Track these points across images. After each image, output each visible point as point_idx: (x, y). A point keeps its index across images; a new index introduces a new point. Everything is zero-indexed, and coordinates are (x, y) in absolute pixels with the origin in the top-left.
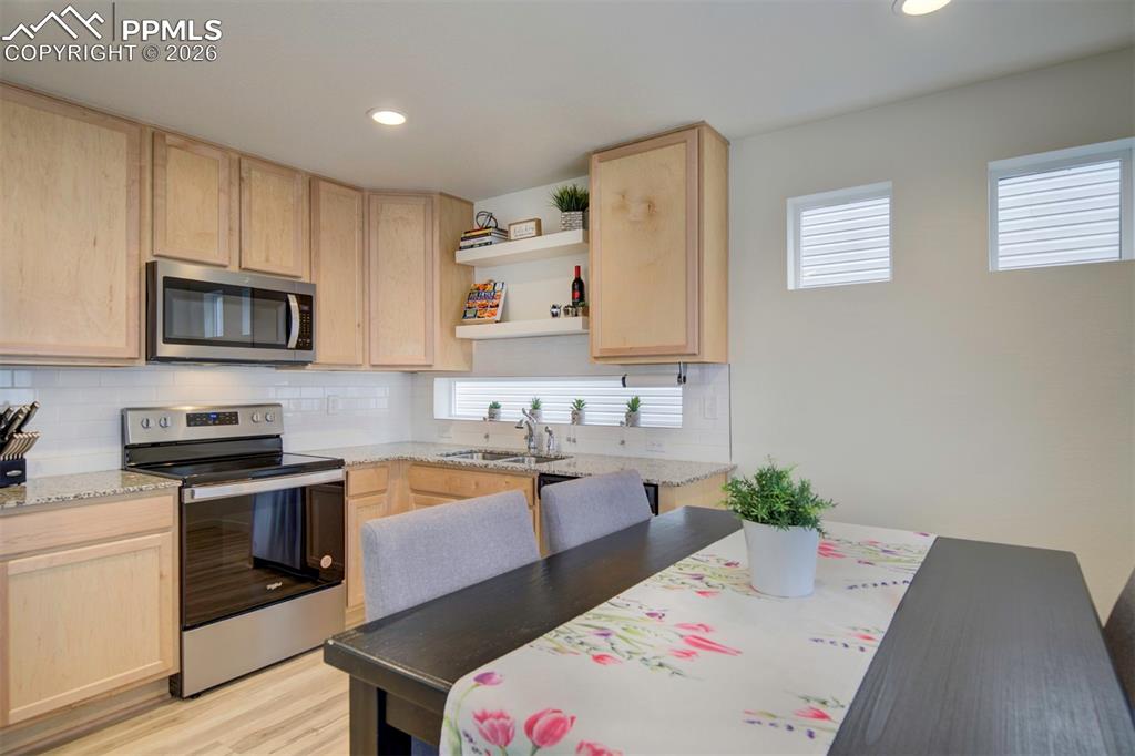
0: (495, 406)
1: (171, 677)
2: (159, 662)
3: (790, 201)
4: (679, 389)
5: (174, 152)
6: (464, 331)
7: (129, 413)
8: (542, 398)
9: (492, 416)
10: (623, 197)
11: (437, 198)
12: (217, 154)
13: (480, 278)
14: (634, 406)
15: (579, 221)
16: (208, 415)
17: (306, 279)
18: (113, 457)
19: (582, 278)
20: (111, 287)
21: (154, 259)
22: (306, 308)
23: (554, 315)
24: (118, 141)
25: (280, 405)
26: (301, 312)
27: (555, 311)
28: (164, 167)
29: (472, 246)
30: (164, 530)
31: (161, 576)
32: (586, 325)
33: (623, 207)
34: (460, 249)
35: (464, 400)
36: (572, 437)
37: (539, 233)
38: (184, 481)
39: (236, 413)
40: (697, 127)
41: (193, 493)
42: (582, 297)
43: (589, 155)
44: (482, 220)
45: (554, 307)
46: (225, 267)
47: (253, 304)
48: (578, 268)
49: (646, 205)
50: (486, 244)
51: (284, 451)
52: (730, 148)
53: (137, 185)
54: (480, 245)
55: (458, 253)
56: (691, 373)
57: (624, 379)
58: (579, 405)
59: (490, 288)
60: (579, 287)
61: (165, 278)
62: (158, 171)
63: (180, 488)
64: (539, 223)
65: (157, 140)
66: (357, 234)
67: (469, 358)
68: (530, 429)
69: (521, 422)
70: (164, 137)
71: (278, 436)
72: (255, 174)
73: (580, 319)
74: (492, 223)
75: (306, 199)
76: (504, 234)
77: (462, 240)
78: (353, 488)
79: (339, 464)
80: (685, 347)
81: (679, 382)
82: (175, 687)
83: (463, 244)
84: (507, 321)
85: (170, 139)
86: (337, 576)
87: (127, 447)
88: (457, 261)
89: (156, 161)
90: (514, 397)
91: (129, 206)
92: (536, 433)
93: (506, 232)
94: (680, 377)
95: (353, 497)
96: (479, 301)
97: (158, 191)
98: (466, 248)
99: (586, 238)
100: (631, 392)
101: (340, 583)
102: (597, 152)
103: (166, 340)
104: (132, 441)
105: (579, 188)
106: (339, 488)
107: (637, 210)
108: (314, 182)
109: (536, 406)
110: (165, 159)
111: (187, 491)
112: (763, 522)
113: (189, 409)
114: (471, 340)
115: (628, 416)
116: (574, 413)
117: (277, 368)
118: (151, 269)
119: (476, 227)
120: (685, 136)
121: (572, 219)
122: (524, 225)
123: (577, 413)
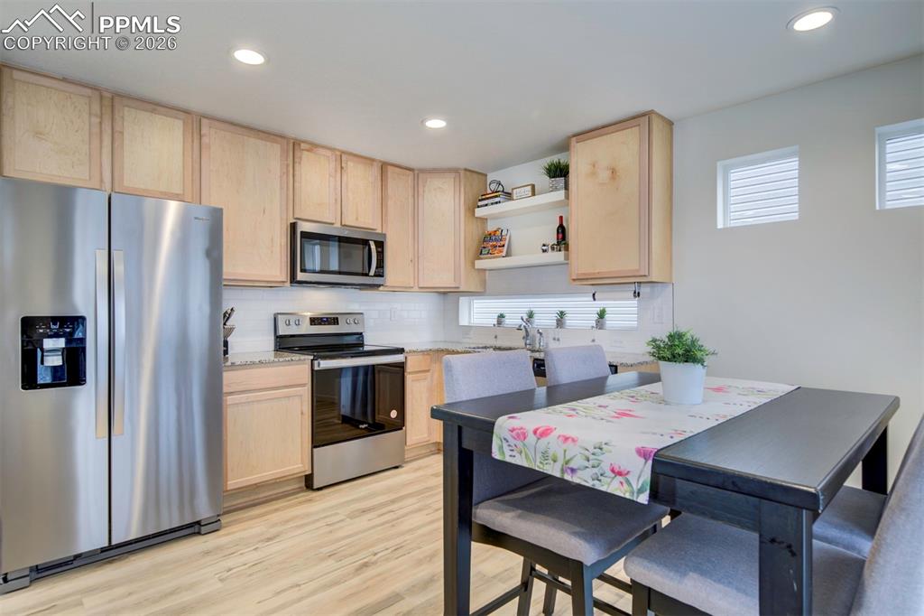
0: (501, 316)
1: (306, 476)
2: (300, 465)
3: (720, 164)
4: (635, 302)
5: (305, 153)
6: (480, 264)
7: (279, 316)
8: (534, 310)
9: (499, 323)
10: (594, 166)
11: (462, 173)
12: (329, 153)
13: (491, 227)
14: (602, 315)
15: (562, 185)
16: (322, 318)
17: (379, 231)
18: (269, 343)
19: (564, 224)
20: (272, 239)
21: (294, 221)
22: (380, 250)
23: (544, 251)
24: (275, 150)
25: (362, 314)
26: (378, 252)
27: (544, 248)
28: (300, 163)
29: (486, 205)
30: (304, 385)
31: (302, 413)
32: (567, 257)
33: (593, 174)
34: (478, 207)
35: (478, 313)
36: (557, 337)
37: (534, 194)
38: (314, 356)
39: (337, 318)
40: (648, 115)
41: (319, 364)
42: (564, 238)
43: (569, 138)
44: (493, 187)
45: (544, 245)
46: (333, 224)
47: (339, 247)
48: (561, 218)
49: (609, 172)
50: (497, 203)
51: (365, 343)
52: (674, 126)
53: (285, 176)
54: (492, 204)
55: (477, 210)
56: (644, 290)
57: (594, 295)
58: (562, 314)
59: (498, 233)
60: (562, 231)
61: (301, 232)
62: (297, 165)
63: (312, 360)
64: (533, 186)
65: (296, 147)
66: (411, 200)
67: (484, 283)
68: (527, 331)
69: (520, 326)
70: (299, 145)
71: (361, 333)
72: (351, 164)
73: (562, 253)
74: (500, 188)
75: (379, 178)
76: (509, 196)
77: (480, 200)
78: (409, 368)
79: (401, 351)
80: (638, 271)
81: (635, 296)
82: (308, 482)
83: (480, 203)
84: (511, 256)
85: (303, 146)
86: (399, 424)
87: (277, 337)
88: (476, 215)
89: (296, 160)
90: (515, 309)
91: (281, 188)
92: (531, 334)
93: (510, 194)
94: (635, 292)
95: (409, 373)
96: (490, 243)
97: (296, 178)
98: (482, 206)
99: (567, 197)
100: (600, 304)
101: (401, 429)
102: (574, 136)
103: (302, 271)
104: (281, 333)
105: (561, 162)
106: (401, 367)
107: (604, 175)
108: (384, 166)
109: (531, 315)
110: (301, 158)
111: (316, 362)
112: (669, 360)
113: (309, 314)
114: (485, 270)
115: (598, 322)
116: (558, 320)
117: (360, 289)
118: (293, 226)
119: (489, 191)
120: (639, 121)
121: (557, 183)
122: (522, 189)
123: (561, 321)
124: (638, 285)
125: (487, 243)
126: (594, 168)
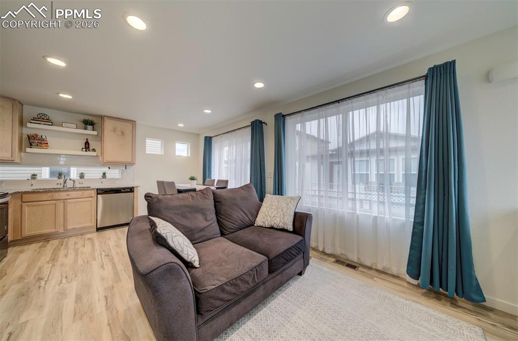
0: (34, 175)
6: (31, 150)
9: (34, 178)
11: (17, 102)
13: (32, 133)
27: (83, 149)
34: (31, 123)
36: (81, 182)
42: (89, 146)
44: (43, 116)
48: (87, 139)
49: (121, 132)
54: (45, 124)
57: (110, 167)
59: (39, 137)
60: (87, 143)
64: (76, 125)
67: (21, 158)
74: (49, 119)
77: (33, 120)
96: (36, 141)
98: (35, 123)
99: (100, 135)
115: (103, 176)
119: (40, 118)
120: (133, 122)
121: (90, 127)
122: (70, 124)
123: (82, 176)
124: (126, 165)
125: (34, 141)
126: (114, 130)
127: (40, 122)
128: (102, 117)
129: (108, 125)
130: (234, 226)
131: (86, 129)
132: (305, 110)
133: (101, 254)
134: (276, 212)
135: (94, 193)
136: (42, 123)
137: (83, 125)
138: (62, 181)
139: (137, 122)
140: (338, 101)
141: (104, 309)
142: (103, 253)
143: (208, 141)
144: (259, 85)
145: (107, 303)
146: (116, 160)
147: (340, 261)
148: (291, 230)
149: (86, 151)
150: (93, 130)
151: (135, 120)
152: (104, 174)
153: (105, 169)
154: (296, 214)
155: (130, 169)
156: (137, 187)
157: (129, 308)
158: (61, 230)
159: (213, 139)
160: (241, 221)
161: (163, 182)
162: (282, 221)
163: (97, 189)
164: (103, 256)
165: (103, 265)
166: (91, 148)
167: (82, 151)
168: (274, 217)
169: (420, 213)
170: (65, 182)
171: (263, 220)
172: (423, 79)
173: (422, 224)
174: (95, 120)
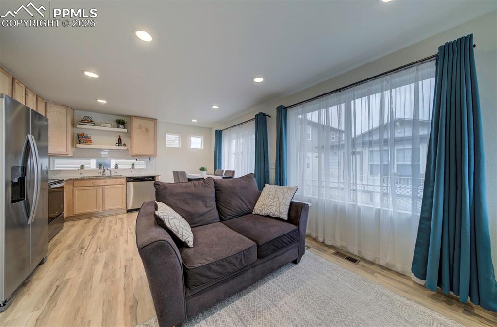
0: (83, 166)
3: (166, 133)
5: (16, 84)
6: (80, 146)
11: (70, 108)
34: (79, 124)
37: (112, 127)
48: (120, 136)
49: (145, 129)
50: (92, 125)
54: (89, 125)
57: (136, 159)
59: (85, 135)
60: (120, 139)
64: (111, 124)
73: (124, 147)
75: (36, 102)
80: (154, 154)
85: (16, 80)
88: (77, 127)
94: (149, 159)
95: (64, 190)
96: (83, 138)
98: (82, 124)
99: (129, 132)
115: (132, 167)
119: (84, 119)
120: (154, 120)
121: (121, 126)
122: (107, 124)
123: (116, 167)
124: (150, 157)
125: (81, 138)
126: (140, 127)
127: (85, 123)
128: (130, 117)
129: (135, 123)
130: (232, 212)
131: (118, 127)
132: (306, 101)
133: (127, 232)
134: (272, 201)
135: (124, 181)
136: (87, 124)
137: (116, 124)
138: (101, 171)
139: (158, 120)
140: (339, 90)
141: (123, 275)
142: (129, 231)
143: (219, 134)
144: (259, 80)
145: (126, 271)
146: (141, 153)
147: (341, 253)
148: (286, 219)
149: (119, 146)
150: (124, 128)
151: (156, 118)
152: (133, 165)
153: (134, 161)
154: (292, 203)
155: (153, 160)
156: (158, 176)
157: (141, 277)
158: (101, 211)
159: (223, 132)
160: (239, 208)
161: (177, 172)
162: (278, 210)
163: (127, 178)
164: (128, 233)
165: (127, 240)
166: (123, 143)
167: (116, 145)
168: (270, 206)
169: (427, 208)
170: (104, 172)
171: (260, 209)
172: (434, 60)
173: (430, 219)
174: (125, 120)
